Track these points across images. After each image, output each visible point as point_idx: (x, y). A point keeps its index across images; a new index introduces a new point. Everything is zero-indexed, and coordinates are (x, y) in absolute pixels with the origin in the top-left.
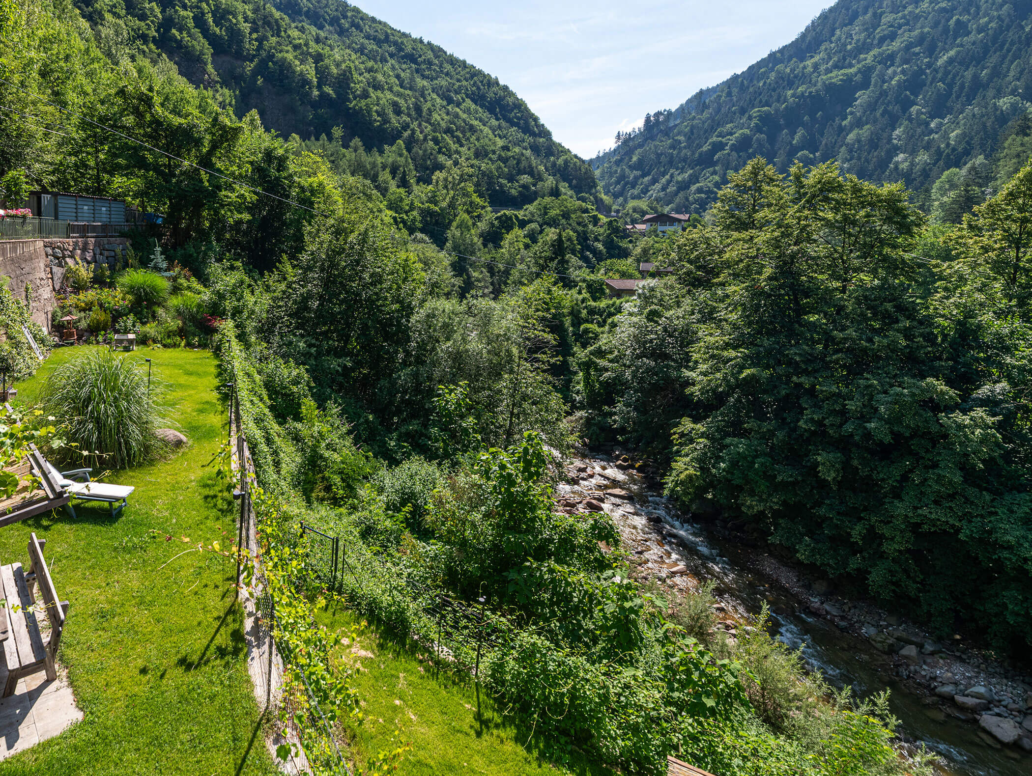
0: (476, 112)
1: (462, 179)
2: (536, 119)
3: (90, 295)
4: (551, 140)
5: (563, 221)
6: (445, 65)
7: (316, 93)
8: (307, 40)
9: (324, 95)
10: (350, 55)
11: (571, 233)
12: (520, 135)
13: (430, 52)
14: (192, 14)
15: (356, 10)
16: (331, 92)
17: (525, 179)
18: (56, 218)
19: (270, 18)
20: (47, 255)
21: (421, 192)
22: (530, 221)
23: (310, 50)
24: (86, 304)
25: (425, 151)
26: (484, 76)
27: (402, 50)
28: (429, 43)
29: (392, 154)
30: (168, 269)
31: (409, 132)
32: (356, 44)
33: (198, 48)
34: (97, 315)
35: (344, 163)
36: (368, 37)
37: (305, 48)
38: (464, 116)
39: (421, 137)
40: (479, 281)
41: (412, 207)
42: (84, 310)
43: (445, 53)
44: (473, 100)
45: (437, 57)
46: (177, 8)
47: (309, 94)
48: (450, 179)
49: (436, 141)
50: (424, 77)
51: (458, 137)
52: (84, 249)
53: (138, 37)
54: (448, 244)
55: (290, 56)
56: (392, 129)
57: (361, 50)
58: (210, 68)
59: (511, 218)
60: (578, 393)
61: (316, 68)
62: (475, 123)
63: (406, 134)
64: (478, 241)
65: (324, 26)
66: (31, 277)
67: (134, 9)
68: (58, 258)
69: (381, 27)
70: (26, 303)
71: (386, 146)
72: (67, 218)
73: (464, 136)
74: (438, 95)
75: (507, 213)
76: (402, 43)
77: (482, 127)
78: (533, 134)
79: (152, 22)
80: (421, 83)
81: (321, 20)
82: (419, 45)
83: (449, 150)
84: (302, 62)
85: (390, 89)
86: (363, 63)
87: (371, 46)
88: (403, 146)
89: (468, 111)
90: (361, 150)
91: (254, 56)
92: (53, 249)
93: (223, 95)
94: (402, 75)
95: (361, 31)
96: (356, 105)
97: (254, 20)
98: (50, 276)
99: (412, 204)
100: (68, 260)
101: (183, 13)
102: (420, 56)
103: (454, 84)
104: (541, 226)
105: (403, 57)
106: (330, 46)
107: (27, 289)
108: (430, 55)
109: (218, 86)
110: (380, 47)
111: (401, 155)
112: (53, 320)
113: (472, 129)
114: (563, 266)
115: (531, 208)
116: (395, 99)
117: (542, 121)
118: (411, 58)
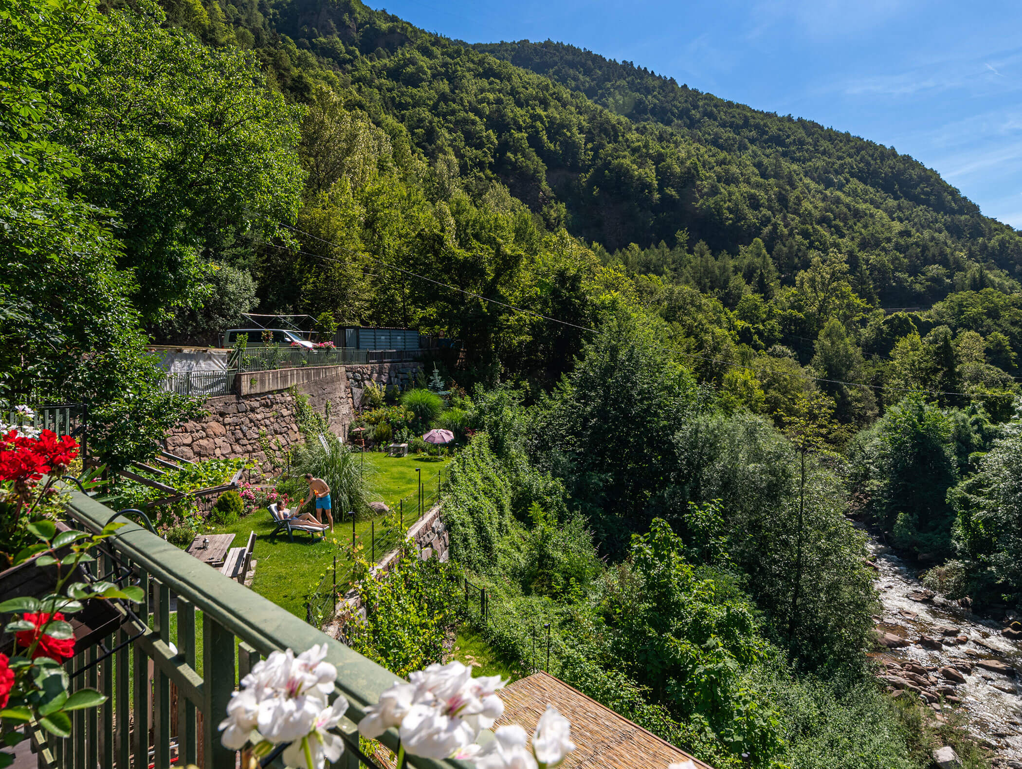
0: (866, 192)
1: (834, 277)
2: (954, 192)
3: (381, 411)
4: (979, 215)
5: (989, 321)
6: (822, 142)
7: (657, 196)
8: (647, 142)
9: (665, 198)
10: (698, 149)
11: (1001, 336)
12: (931, 215)
13: (801, 130)
14: (526, 135)
15: (709, 97)
16: (674, 193)
17: (935, 270)
18: (358, 348)
19: (606, 125)
20: (348, 379)
21: (783, 295)
22: (938, 324)
23: (651, 151)
24: (376, 419)
25: (791, 247)
26: (875, 147)
27: (766, 133)
28: (800, 120)
29: (747, 255)
30: (446, 388)
31: (770, 227)
32: (709, 134)
33: (531, 167)
34: (383, 427)
35: (687, 271)
36: (723, 125)
37: (644, 150)
38: (848, 200)
39: (786, 231)
40: (858, 400)
41: (770, 315)
42: (373, 424)
43: (822, 128)
44: (861, 179)
45: (809, 134)
46: (513, 131)
47: (649, 199)
48: (818, 279)
49: (805, 234)
50: (794, 160)
51: (837, 227)
52: (380, 373)
53: (476, 165)
54: (816, 357)
55: (627, 162)
56: (749, 226)
57: (715, 142)
58: (544, 185)
59: (906, 320)
60: (958, 539)
61: (657, 170)
62: (862, 206)
63: (766, 230)
64: (857, 353)
65: (672, 121)
66: (331, 396)
67: (473, 139)
68: (357, 381)
69: (738, 111)
70: (325, 416)
71: (741, 247)
72: (367, 346)
73: (845, 225)
74: (813, 179)
75: (900, 314)
76: (765, 125)
77: (873, 210)
78: (952, 212)
79: (489, 149)
80: (788, 166)
81: (669, 114)
82: (787, 124)
83: (823, 244)
84: (641, 165)
85: (748, 181)
86: (714, 156)
87: (727, 134)
88: (762, 244)
89: (854, 193)
90: (708, 255)
91: (590, 166)
92: (354, 373)
93: (558, 210)
94: (766, 161)
95: (715, 119)
96: (704, 204)
97: (590, 129)
98: (350, 395)
99: (771, 311)
100: (366, 382)
101: (517, 135)
102: (788, 137)
103: (833, 164)
104: (954, 329)
105: (766, 142)
106: (675, 142)
107: (327, 406)
108: (801, 133)
109: (553, 202)
110: (739, 134)
111: (758, 255)
112: (350, 432)
113: (857, 215)
114: (950, 379)
115: (939, 306)
116: (753, 191)
117: (963, 194)
118: (777, 141)
